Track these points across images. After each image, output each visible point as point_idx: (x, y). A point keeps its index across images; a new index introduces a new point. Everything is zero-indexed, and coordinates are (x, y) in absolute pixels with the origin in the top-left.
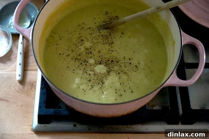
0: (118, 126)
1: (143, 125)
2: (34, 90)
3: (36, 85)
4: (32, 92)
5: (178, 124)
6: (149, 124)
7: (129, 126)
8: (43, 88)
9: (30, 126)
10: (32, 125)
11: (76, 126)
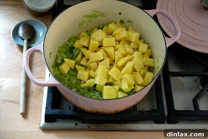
0: (113, 125)
1: (134, 124)
2: (41, 94)
3: (43, 90)
4: (40, 96)
5: (164, 123)
6: (139, 123)
7: (123, 125)
8: (50, 92)
9: (38, 124)
10: (40, 124)
11: (77, 125)
